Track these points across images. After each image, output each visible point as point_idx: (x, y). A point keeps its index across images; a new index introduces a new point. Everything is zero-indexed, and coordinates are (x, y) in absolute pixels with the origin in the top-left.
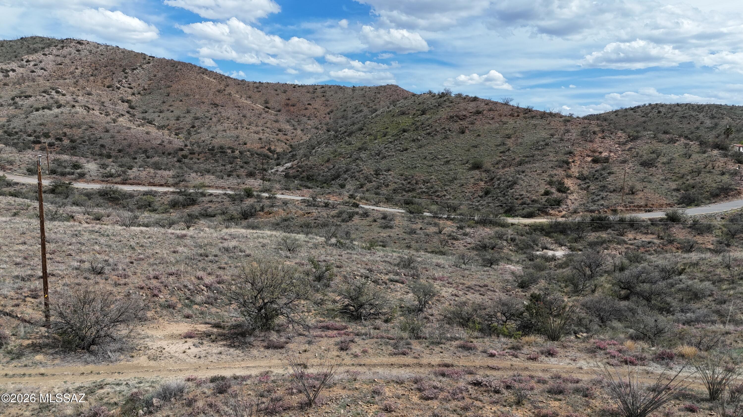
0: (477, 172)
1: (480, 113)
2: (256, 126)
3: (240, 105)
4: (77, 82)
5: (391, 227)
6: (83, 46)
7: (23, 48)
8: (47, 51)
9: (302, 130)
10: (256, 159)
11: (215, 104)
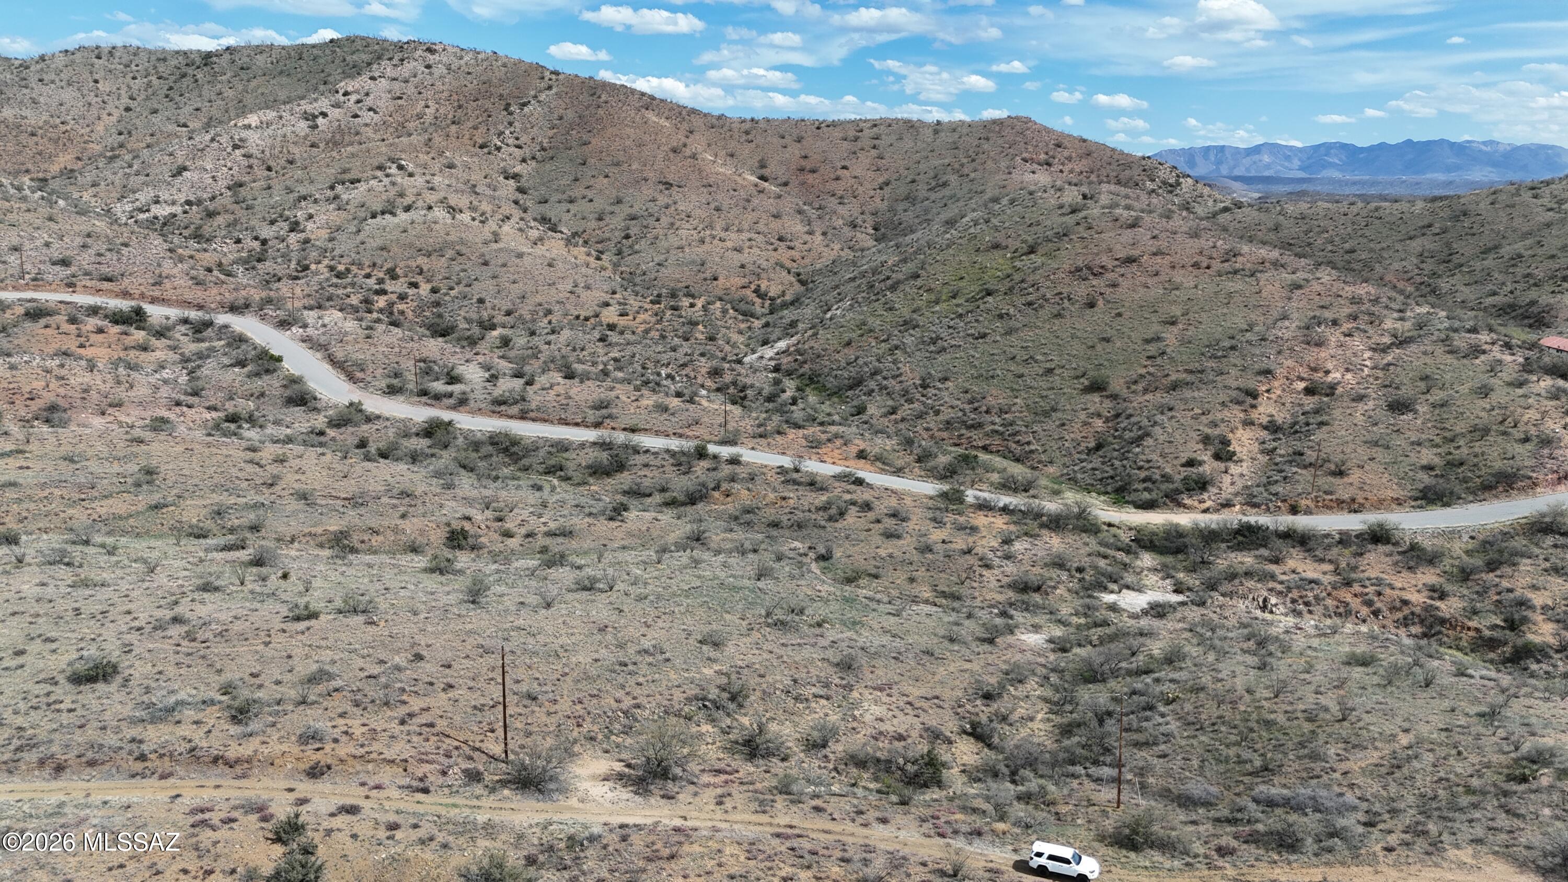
0: (1096, 397)
1: (1134, 261)
2: (738, 231)
3: (711, 181)
4: (430, 140)
5: (899, 537)
6: (436, 57)
7: (337, 61)
8: (376, 70)
9: (824, 234)
10: (730, 321)
11: (666, 183)
